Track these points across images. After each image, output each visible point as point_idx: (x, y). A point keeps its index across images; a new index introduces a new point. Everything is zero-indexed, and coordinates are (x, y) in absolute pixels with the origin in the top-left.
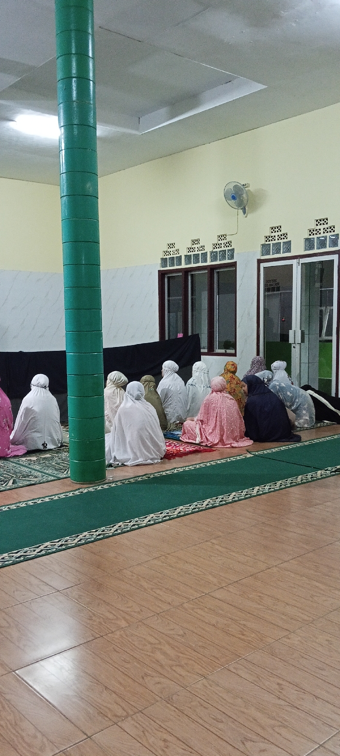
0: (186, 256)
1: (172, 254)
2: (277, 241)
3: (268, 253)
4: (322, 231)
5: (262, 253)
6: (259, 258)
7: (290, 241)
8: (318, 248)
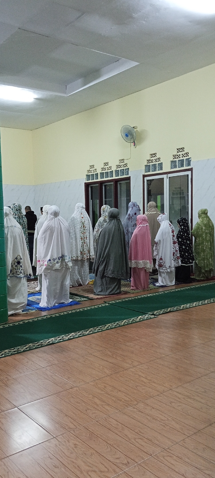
0: (101, 173)
1: (92, 172)
2: (154, 163)
3: (149, 171)
4: (181, 156)
5: (146, 171)
6: (144, 174)
7: (162, 163)
8: (179, 167)
